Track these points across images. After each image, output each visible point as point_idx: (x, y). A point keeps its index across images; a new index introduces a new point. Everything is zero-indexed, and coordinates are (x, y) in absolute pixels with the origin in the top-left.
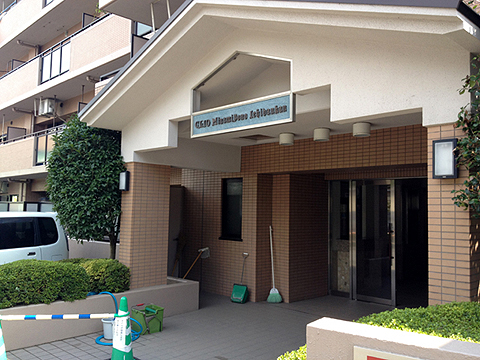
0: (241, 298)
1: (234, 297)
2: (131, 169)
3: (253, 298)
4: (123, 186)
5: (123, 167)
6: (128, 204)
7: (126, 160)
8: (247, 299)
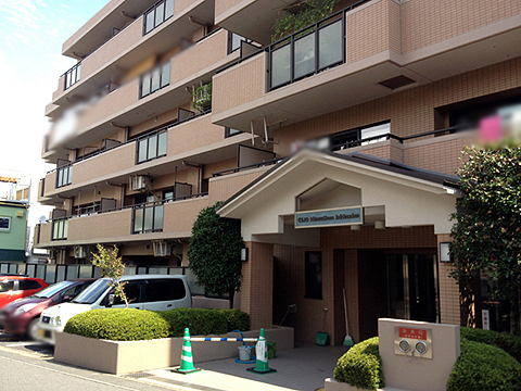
0: (323, 342)
1: (318, 341)
2: (249, 246)
3: (333, 343)
4: (243, 258)
5: (243, 245)
6: (247, 270)
7: (245, 240)
8: (328, 343)
